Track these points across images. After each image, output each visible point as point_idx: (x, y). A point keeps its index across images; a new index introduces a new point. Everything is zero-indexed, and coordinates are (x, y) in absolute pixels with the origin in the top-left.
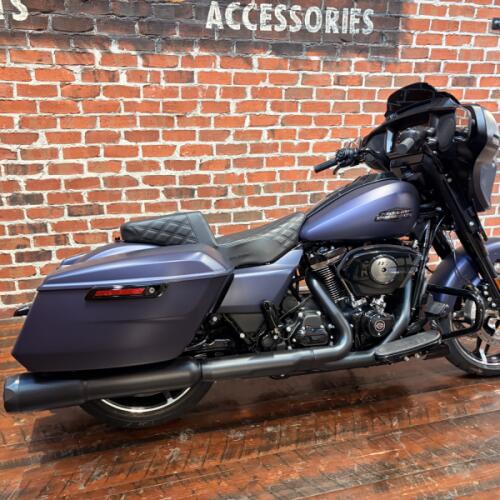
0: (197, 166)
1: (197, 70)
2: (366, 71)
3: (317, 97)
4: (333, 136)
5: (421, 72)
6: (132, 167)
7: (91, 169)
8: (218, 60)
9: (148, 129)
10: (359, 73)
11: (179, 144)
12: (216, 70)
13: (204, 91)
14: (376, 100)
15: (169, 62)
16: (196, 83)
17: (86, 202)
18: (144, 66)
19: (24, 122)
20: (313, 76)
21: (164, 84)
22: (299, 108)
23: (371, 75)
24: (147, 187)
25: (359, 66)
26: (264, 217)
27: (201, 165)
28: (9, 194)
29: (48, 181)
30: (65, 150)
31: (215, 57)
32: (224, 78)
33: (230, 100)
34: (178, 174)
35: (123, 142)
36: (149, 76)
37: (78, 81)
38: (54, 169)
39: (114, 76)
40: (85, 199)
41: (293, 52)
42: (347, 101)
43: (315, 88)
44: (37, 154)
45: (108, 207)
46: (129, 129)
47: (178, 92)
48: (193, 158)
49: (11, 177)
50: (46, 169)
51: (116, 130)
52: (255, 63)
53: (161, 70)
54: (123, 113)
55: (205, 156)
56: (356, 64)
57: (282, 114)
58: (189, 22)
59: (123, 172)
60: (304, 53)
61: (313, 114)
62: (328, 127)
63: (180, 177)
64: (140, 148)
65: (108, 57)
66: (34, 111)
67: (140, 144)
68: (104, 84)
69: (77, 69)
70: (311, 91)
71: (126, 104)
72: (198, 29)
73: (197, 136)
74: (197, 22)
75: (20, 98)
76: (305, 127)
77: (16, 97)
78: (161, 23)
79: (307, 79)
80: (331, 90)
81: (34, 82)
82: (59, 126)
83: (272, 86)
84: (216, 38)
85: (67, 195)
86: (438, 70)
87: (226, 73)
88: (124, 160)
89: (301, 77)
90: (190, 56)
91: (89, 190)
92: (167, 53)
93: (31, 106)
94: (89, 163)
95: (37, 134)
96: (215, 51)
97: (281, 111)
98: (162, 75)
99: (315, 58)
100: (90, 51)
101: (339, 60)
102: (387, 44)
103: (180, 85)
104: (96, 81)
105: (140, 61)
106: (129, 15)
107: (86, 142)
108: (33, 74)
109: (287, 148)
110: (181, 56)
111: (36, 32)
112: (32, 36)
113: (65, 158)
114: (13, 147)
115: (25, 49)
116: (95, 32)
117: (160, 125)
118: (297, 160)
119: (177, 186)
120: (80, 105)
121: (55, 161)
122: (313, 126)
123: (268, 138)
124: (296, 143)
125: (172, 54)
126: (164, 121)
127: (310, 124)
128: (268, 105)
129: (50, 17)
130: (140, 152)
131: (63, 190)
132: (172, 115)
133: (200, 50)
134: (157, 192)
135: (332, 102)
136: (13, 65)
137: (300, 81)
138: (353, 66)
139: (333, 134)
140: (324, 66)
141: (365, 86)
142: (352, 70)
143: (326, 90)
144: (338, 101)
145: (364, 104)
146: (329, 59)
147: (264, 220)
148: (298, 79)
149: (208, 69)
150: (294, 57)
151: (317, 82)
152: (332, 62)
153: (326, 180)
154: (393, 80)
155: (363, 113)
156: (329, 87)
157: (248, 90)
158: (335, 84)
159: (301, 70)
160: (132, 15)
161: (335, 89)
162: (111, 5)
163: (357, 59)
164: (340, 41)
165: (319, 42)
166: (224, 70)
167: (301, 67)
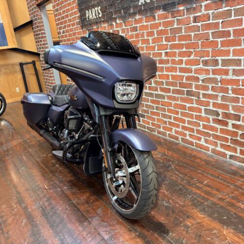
1: (138, 25)
2: (212, 10)
3: (185, 32)
4: (195, 55)
10: (207, 12)
12: (144, 24)
13: (141, 34)
14: (221, 29)
15: (131, 23)
16: (138, 31)
20: (182, 19)
21: (130, 33)
22: (177, 39)
23: (216, 12)
25: (207, 7)
26: (166, 98)
31: (143, 18)
33: (149, 38)
36: (126, 30)
41: (171, 8)
42: (201, 32)
43: (183, 27)
47: (134, 36)
52: (157, 18)
53: (129, 27)
56: (205, 6)
57: (170, 43)
58: (135, 4)
60: (176, 6)
61: (184, 42)
62: (192, 50)
65: (117, 25)
70: (181, 28)
72: (137, 6)
74: (137, 3)
76: (180, 50)
78: (127, 7)
79: (179, 22)
80: (191, 27)
83: (164, 28)
84: (143, 8)
89: (176, 21)
90: (136, 19)
92: (129, 20)
96: (143, 15)
97: (169, 42)
98: (129, 29)
99: (181, 8)
100: (113, 23)
101: (195, 5)
103: (134, 33)
105: (123, 24)
109: (174, 62)
110: (133, 20)
111: (103, 20)
115: (102, 26)
116: (114, 16)
118: (178, 69)
122: (184, 50)
123: (165, 56)
124: (177, 59)
125: (131, 19)
127: (183, 48)
128: (164, 39)
129: (105, 14)
133: (139, 16)
135: (193, 34)
137: (176, 24)
138: (203, 8)
139: (195, 54)
140: (187, 12)
141: (212, 20)
142: (203, 11)
143: (189, 27)
144: (196, 33)
145: (212, 33)
146: (189, 6)
147: (166, 100)
148: (174, 22)
149: (141, 24)
150: (172, 10)
151: (184, 23)
152: (191, 8)
153: (194, 83)
154: (233, 12)
155: (212, 39)
156: (190, 25)
157: (155, 32)
158: (193, 22)
159: (175, 17)
160: (120, 6)
161: (193, 26)
162: (116, 4)
163: (206, 3)
166: (146, 24)
167: (175, 15)
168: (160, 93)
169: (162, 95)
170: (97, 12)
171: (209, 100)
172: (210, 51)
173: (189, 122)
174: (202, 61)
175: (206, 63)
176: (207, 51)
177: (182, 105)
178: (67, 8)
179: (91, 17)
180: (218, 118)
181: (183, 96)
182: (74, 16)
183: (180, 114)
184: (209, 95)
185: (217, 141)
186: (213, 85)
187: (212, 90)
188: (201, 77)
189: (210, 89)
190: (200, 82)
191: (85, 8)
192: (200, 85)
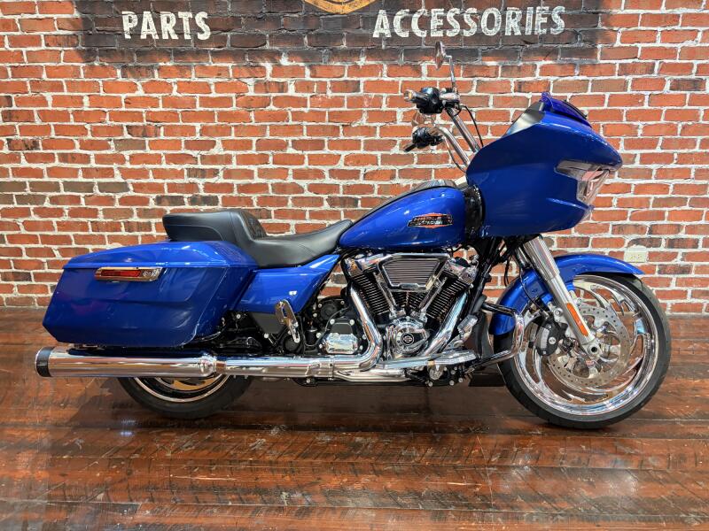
0: (362, 176)
1: (362, 80)
2: (555, 75)
3: (494, 105)
5: (627, 74)
6: (299, 175)
7: (260, 176)
8: (385, 67)
9: (314, 138)
10: (545, 78)
11: (344, 154)
12: (382, 79)
13: (370, 100)
15: (336, 72)
16: (362, 92)
17: (256, 207)
18: (311, 77)
19: (204, 131)
20: (490, 83)
21: (330, 94)
23: (561, 79)
24: (312, 195)
25: (545, 70)
27: (365, 175)
28: (190, 195)
29: (222, 185)
30: (237, 156)
31: (382, 66)
32: (391, 87)
33: (396, 109)
34: (342, 183)
35: (290, 151)
36: (315, 86)
37: (251, 93)
38: (228, 174)
39: (283, 87)
40: (255, 203)
41: (466, 58)
43: (492, 96)
44: (214, 159)
45: (275, 212)
46: (296, 138)
47: (344, 101)
48: (357, 168)
49: (192, 180)
50: (221, 174)
51: (284, 139)
52: (424, 70)
53: (328, 80)
54: (291, 122)
55: (370, 165)
56: (542, 68)
58: (356, 32)
59: (290, 180)
60: (480, 58)
61: (490, 124)
63: (344, 186)
64: (306, 157)
65: (278, 70)
66: (213, 121)
67: (306, 153)
68: (274, 95)
69: (251, 82)
70: (487, 98)
71: (293, 113)
72: (365, 39)
73: (362, 146)
74: (364, 32)
75: (202, 109)
77: (199, 108)
78: (329, 34)
79: (483, 87)
80: (511, 97)
81: (214, 95)
82: (233, 134)
84: (383, 46)
85: (240, 198)
86: (652, 71)
87: (393, 81)
88: (291, 168)
89: (475, 84)
90: (356, 66)
91: (259, 195)
92: (333, 63)
93: (210, 116)
94: (259, 169)
95: (215, 142)
96: (382, 60)
98: (329, 85)
99: (491, 63)
100: (262, 64)
101: (521, 64)
102: (582, 44)
103: (346, 95)
104: (267, 92)
105: (308, 72)
106: (299, 29)
107: (257, 150)
108: (213, 87)
110: (347, 66)
111: (216, 49)
112: (214, 53)
113: (238, 164)
114: (194, 153)
115: (207, 65)
116: (267, 47)
117: (325, 135)
119: (341, 195)
120: (252, 115)
121: (228, 167)
122: (489, 136)
125: (339, 64)
126: (330, 129)
127: (486, 134)
129: (229, 35)
130: (306, 161)
131: (235, 194)
132: (337, 124)
133: (367, 59)
134: (321, 199)
135: (512, 110)
136: (197, 80)
137: (474, 88)
138: (538, 70)
140: (503, 72)
142: (537, 75)
143: (506, 97)
146: (508, 63)
148: (472, 86)
149: (373, 79)
150: (468, 63)
151: (494, 89)
152: (512, 66)
154: (590, 84)
156: (508, 95)
158: (515, 91)
159: (476, 76)
161: (515, 97)
162: (282, 20)
163: (544, 62)
164: (523, 43)
165: (497, 46)
166: (391, 79)
167: (476, 73)
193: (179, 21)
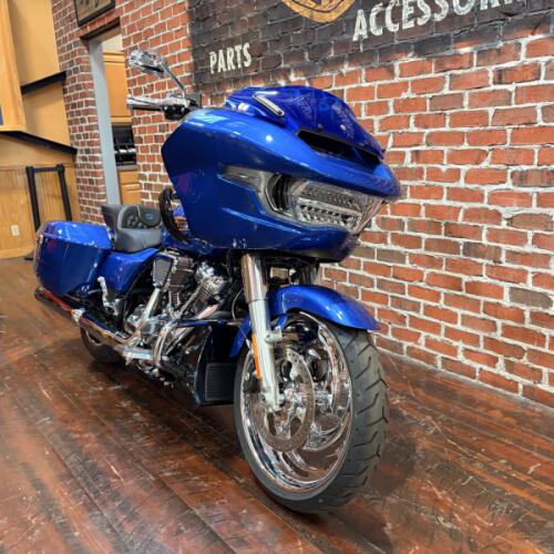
1: (346, 88)
2: (547, 55)
3: (470, 105)
4: (494, 160)
8: (364, 72)
10: (534, 59)
12: (362, 85)
15: (327, 83)
20: (464, 76)
22: (448, 121)
25: (533, 49)
26: (407, 261)
31: (360, 71)
32: (368, 92)
33: (374, 117)
41: (438, 49)
42: (514, 106)
43: (467, 93)
52: (397, 70)
56: (529, 46)
57: (427, 131)
58: (341, 38)
60: (452, 46)
61: (465, 129)
62: (486, 148)
70: (462, 97)
72: (346, 44)
76: (455, 148)
78: (321, 46)
79: (456, 82)
80: (489, 93)
83: (414, 96)
84: (361, 49)
87: (370, 87)
89: (448, 79)
90: (341, 74)
92: (324, 74)
96: (361, 65)
97: (426, 127)
99: (465, 50)
101: (501, 44)
106: (301, 45)
109: (435, 174)
110: (334, 75)
111: (255, 73)
112: (253, 77)
116: (282, 66)
118: (445, 191)
122: (466, 146)
123: (412, 161)
124: (444, 169)
125: (328, 74)
127: (462, 143)
128: (412, 120)
129: (261, 59)
133: (350, 66)
135: (491, 111)
137: (447, 85)
138: (524, 50)
139: (493, 158)
140: (479, 59)
141: (545, 79)
142: (523, 58)
143: (483, 93)
144: (500, 108)
145: (543, 108)
146: (485, 46)
147: (407, 265)
148: (444, 82)
149: (354, 86)
150: (440, 54)
151: (470, 83)
152: (490, 50)
153: (486, 226)
155: (542, 123)
156: (486, 89)
157: (391, 104)
158: (495, 83)
159: (449, 70)
160: (302, 43)
161: (494, 91)
162: (292, 39)
163: (531, 38)
164: (503, 17)
165: (472, 26)
166: (368, 84)
167: (448, 65)
168: (391, 246)
169: (398, 253)
170: (239, 55)
171: (526, 268)
172: (536, 151)
173: (466, 320)
174: (513, 174)
175: (521, 179)
176: (525, 150)
177: (449, 277)
178: (162, 45)
179: (221, 66)
180: (546, 311)
181: (455, 257)
182: (178, 64)
183: (442, 300)
184: (527, 254)
185: (540, 367)
186: (540, 232)
187: (533, 243)
188: (507, 212)
189: (530, 242)
190: (504, 224)
191: (207, 46)
192: (503, 230)
193: (235, 53)
